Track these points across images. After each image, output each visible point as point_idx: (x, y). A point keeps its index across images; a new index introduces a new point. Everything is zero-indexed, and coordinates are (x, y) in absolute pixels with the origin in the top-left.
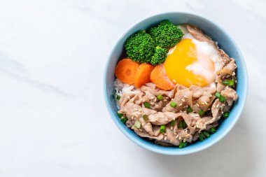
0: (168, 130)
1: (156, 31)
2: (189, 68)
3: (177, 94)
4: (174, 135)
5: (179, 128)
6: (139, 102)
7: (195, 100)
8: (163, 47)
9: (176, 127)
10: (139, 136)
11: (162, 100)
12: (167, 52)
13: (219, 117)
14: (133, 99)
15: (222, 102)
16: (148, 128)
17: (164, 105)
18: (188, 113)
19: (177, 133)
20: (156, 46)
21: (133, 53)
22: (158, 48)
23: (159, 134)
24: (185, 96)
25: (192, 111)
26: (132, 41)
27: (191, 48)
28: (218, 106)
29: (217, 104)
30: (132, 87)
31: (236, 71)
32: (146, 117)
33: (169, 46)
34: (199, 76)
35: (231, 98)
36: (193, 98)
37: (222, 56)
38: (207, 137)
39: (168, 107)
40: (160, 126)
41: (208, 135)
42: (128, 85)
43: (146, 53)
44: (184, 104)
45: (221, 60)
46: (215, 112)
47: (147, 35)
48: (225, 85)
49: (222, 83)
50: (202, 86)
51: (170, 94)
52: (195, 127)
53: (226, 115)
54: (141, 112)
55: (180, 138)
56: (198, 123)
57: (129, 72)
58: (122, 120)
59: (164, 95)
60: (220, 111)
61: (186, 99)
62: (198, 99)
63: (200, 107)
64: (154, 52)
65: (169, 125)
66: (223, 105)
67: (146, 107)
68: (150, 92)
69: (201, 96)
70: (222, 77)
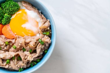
0: (11, 62)
1: (3, 5)
2: (23, 26)
3: (17, 41)
4: (15, 65)
5: (18, 60)
7: (27, 44)
8: (8, 14)
9: (16, 60)
11: (9, 45)
12: (11, 17)
13: (42, 53)
15: (43, 45)
17: (10, 48)
18: (23, 52)
19: (17, 63)
20: (5, 14)
22: (6, 15)
23: (6, 65)
24: (21, 42)
25: (25, 50)
27: (24, 15)
28: (40, 47)
29: (39, 46)
31: (50, 27)
33: (11, 14)
34: (29, 30)
35: (47, 42)
36: (25, 43)
37: (43, 18)
38: (35, 65)
39: (12, 49)
40: (6, 60)
41: (36, 63)
44: (21, 46)
45: (42, 20)
46: (38, 50)
48: (45, 35)
49: (42, 34)
50: (32, 36)
51: (13, 41)
52: (27, 60)
53: (46, 52)
55: (19, 66)
56: (29, 57)
59: (9, 42)
60: (42, 49)
61: (21, 44)
62: (28, 43)
63: (30, 48)
64: (3, 17)
65: (11, 59)
66: (43, 46)
68: (1, 41)
69: (30, 42)
70: (42, 30)
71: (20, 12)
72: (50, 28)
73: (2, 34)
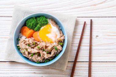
0: (34, 56)
1: (38, 19)
2: (47, 35)
3: (40, 43)
4: (35, 58)
5: (38, 56)
6: (26, 43)
8: (40, 25)
10: (23, 56)
12: (41, 27)
13: (54, 55)
14: (24, 42)
16: (27, 53)
17: (35, 46)
18: (43, 51)
19: (37, 58)
21: (28, 25)
22: (38, 25)
23: (30, 57)
24: (43, 45)
25: (44, 51)
26: (29, 21)
27: (50, 28)
28: (54, 51)
30: (25, 37)
32: (27, 49)
33: (42, 25)
34: (50, 39)
35: (59, 50)
36: (45, 46)
37: (61, 33)
38: (48, 62)
39: (36, 48)
40: (31, 54)
42: (24, 36)
43: (33, 26)
44: (42, 48)
45: (60, 35)
46: (52, 53)
47: (35, 20)
48: (59, 44)
50: (50, 43)
51: (38, 43)
52: (44, 57)
53: (57, 55)
54: (25, 47)
55: (37, 60)
57: (25, 31)
58: (18, 49)
59: (36, 43)
60: (55, 53)
62: (47, 47)
63: (47, 50)
64: (36, 26)
65: (34, 54)
66: (56, 51)
67: (28, 46)
68: (31, 41)
69: (49, 46)
70: (58, 41)
72: (64, 41)
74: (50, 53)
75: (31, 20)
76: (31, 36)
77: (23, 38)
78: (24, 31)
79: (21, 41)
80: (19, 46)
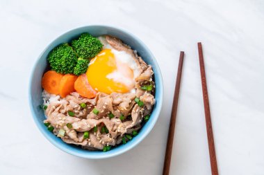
0: (91, 136)
1: (76, 43)
2: (110, 76)
3: (99, 102)
4: (97, 140)
5: (102, 133)
6: (63, 111)
7: (116, 106)
8: (84, 59)
9: (99, 133)
10: (65, 143)
11: (86, 108)
12: (89, 63)
13: (140, 121)
14: (58, 108)
15: (142, 107)
16: (72, 135)
17: (88, 112)
18: (110, 119)
19: (101, 138)
20: (78, 57)
21: (56, 65)
22: (80, 59)
23: (83, 141)
24: (106, 104)
25: (113, 116)
26: (54, 55)
27: (110, 58)
28: (137, 110)
29: (136, 108)
30: (58, 97)
31: (153, 77)
32: (69, 126)
33: (89, 57)
34: (119, 84)
35: (149, 103)
36: (113, 104)
37: (140, 63)
38: (130, 140)
39: (92, 114)
40: (84, 132)
41: (130, 138)
42: (54, 95)
43: (68, 65)
44: (106, 110)
45: (139, 67)
46: (135, 116)
47: (68, 48)
48: (144, 90)
49: (140, 89)
50: (123, 93)
51: (93, 102)
52: (116, 131)
53: (147, 118)
54: (65, 120)
55: (103, 143)
56: (119, 128)
57: (54, 83)
58: (49, 129)
59: (88, 103)
60: (140, 115)
61: (107, 106)
62: (118, 105)
63: (121, 113)
64: (76, 63)
65: (92, 131)
66: (143, 109)
67: (70, 116)
68: (74, 101)
69: (121, 102)
70: (140, 83)
71: (103, 54)
72: (154, 80)
73: (75, 91)
74: (129, 118)
75: (60, 51)
76: (71, 90)
77: (54, 100)
78: (50, 84)
79: (51, 110)
80: (49, 124)
